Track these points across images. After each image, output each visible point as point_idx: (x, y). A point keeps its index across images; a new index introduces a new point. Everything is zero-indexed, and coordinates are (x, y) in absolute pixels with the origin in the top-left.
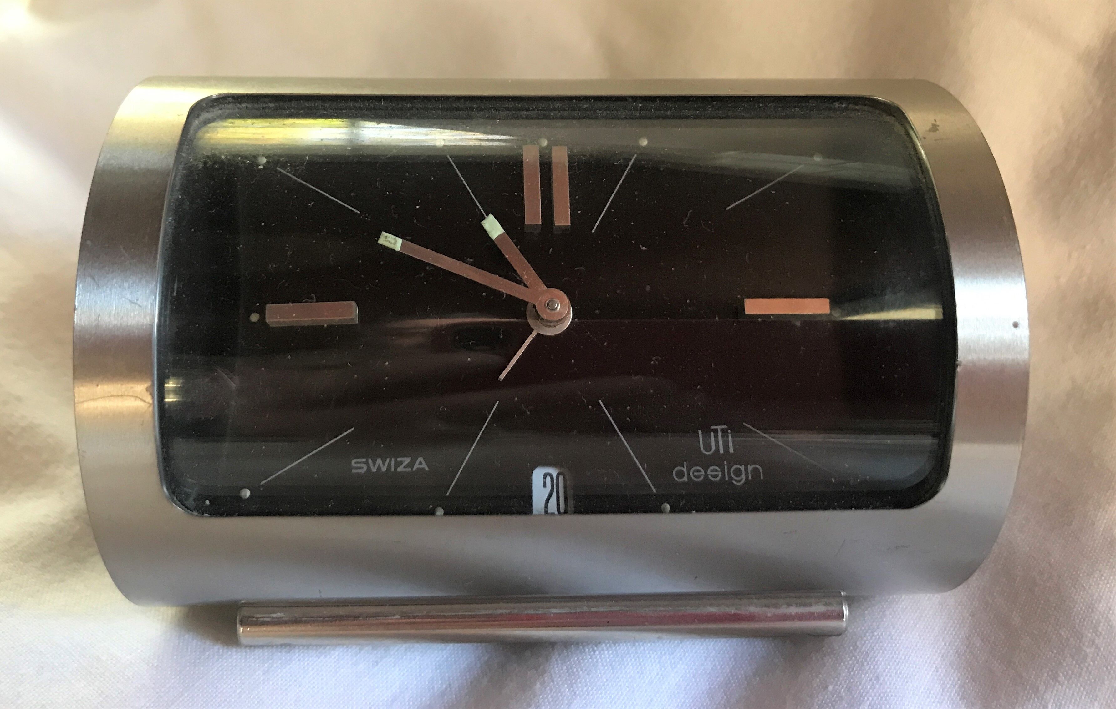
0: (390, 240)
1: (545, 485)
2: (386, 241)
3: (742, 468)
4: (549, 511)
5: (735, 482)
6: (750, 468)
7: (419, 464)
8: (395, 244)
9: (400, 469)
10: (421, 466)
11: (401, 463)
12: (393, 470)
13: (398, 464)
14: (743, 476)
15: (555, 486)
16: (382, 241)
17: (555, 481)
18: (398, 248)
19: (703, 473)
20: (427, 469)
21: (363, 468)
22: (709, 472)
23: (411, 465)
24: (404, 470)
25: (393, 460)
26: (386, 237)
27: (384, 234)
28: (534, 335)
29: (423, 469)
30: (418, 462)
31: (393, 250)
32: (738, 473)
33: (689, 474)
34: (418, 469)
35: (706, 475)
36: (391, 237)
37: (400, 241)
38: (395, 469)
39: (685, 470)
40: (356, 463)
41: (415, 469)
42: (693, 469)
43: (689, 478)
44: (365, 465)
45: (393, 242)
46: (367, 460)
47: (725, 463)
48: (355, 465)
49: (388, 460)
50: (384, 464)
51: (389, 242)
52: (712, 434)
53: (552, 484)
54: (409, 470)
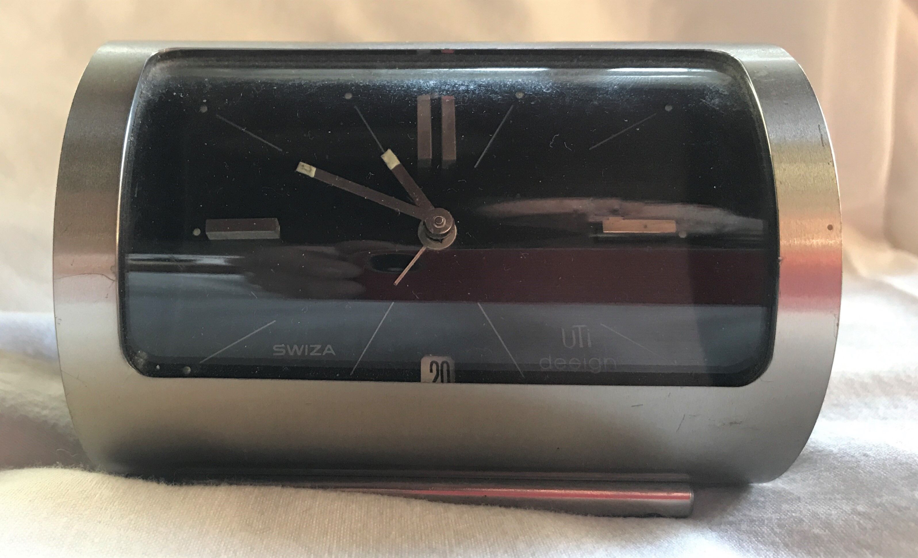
0: (306, 168)
1: (431, 371)
2: (303, 169)
3: (599, 360)
5: (591, 371)
6: (606, 360)
7: (328, 350)
8: (311, 170)
9: (311, 354)
10: (329, 352)
11: (313, 349)
12: (306, 354)
13: (310, 350)
14: (599, 367)
15: (440, 372)
16: (299, 169)
17: (440, 368)
18: (313, 174)
19: (565, 363)
20: (334, 353)
21: (282, 352)
22: (570, 363)
23: (322, 350)
24: (316, 354)
25: (307, 346)
26: (303, 166)
27: (301, 163)
28: (423, 250)
29: (332, 354)
30: (326, 349)
31: (309, 177)
32: (595, 364)
33: (553, 364)
34: (326, 354)
35: (567, 365)
36: (307, 166)
37: (314, 169)
38: (309, 354)
39: (550, 360)
40: (276, 348)
41: (324, 354)
42: (557, 359)
43: (553, 367)
44: (284, 350)
45: (308, 169)
46: (286, 346)
48: (275, 350)
49: (303, 346)
50: (299, 349)
51: (306, 170)
52: (573, 332)
53: (437, 370)
54: (319, 354)
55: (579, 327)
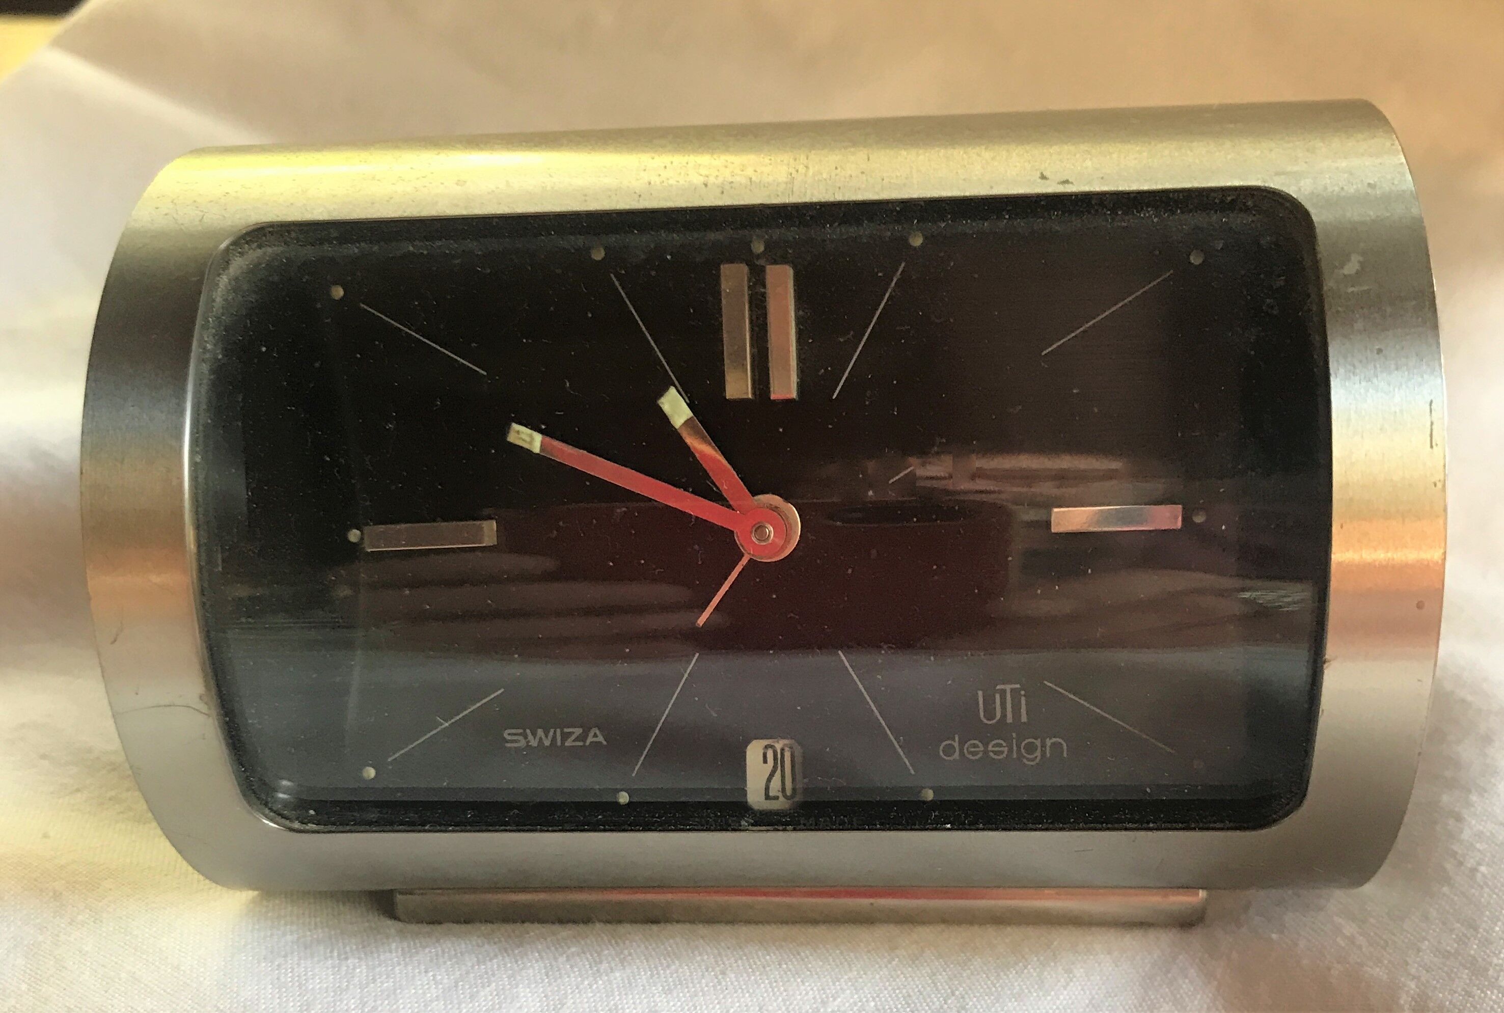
0: (523, 436)
1: (765, 761)
2: (519, 437)
3: (1038, 742)
4: (771, 794)
5: (1025, 761)
6: (1049, 742)
7: (593, 737)
8: (531, 443)
9: (568, 743)
10: (595, 739)
11: (571, 734)
12: (559, 743)
13: (565, 736)
14: (1038, 753)
15: (779, 762)
16: (512, 438)
17: (779, 756)
18: (536, 448)
19: (982, 748)
20: (604, 742)
21: (519, 742)
22: (990, 748)
23: (584, 736)
24: (574, 744)
25: (558, 731)
26: (519, 432)
27: (515, 427)
28: (744, 561)
29: (600, 743)
30: (591, 734)
31: (529, 452)
32: (1031, 748)
33: (961, 750)
34: (592, 743)
35: (986, 752)
36: (525, 432)
37: (538, 438)
38: (563, 743)
39: (956, 745)
40: (509, 734)
41: (588, 743)
42: (969, 743)
43: (962, 754)
44: (523, 738)
45: (528, 439)
46: (525, 730)
47: (1014, 735)
48: (509, 738)
49: (552, 730)
50: (547, 737)
51: (523, 440)
52: (998, 696)
53: (775, 758)
54: (581, 744)
55: (1008, 687)
